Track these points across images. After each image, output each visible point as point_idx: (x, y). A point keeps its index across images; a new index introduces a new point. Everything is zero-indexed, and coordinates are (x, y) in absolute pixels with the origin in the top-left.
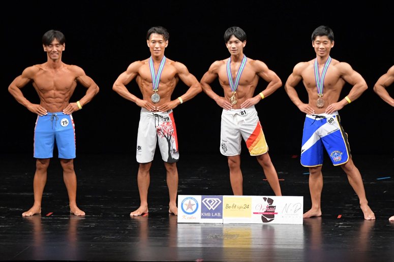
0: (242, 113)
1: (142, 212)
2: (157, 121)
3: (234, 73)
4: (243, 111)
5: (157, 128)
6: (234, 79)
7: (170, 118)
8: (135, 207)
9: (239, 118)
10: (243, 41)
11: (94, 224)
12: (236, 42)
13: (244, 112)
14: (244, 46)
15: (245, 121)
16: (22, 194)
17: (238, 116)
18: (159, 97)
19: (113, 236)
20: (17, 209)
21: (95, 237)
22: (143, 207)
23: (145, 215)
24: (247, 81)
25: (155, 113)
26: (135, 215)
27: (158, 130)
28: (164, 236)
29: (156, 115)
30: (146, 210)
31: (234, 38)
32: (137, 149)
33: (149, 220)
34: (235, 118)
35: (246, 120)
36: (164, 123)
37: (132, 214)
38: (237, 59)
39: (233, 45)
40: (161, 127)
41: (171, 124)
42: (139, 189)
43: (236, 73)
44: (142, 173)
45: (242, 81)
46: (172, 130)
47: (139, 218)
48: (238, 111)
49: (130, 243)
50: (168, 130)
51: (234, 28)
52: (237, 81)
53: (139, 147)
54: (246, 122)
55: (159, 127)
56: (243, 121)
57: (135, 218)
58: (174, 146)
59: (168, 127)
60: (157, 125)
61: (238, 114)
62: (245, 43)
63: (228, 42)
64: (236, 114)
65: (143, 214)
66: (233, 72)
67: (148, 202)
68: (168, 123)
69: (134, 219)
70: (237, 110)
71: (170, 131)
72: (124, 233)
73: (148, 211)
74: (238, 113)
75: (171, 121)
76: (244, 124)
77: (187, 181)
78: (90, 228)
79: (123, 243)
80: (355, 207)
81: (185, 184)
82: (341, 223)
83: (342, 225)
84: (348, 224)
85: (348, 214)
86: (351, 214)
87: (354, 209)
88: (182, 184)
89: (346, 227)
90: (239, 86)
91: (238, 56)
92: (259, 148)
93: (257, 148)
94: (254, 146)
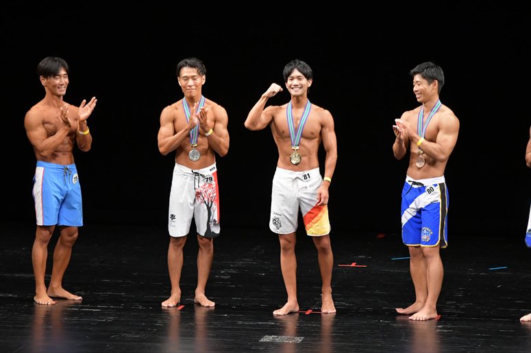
0: (305, 176)
2: (197, 182)
3: (296, 122)
4: (306, 174)
5: (197, 190)
7: (213, 179)
10: (308, 78)
11: (112, 318)
12: (299, 78)
13: (307, 176)
14: (310, 85)
15: (308, 187)
16: (17, 275)
17: (299, 180)
18: (199, 154)
19: (137, 334)
20: (11, 295)
21: (112, 335)
23: (179, 308)
24: (312, 133)
25: (194, 171)
27: (198, 194)
29: (196, 173)
31: (296, 73)
32: (170, 219)
34: (296, 183)
35: (310, 186)
36: (205, 185)
39: (296, 82)
40: (202, 189)
41: (214, 186)
43: (299, 121)
45: (305, 133)
46: (215, 194)
48: (300, 174)
49: (158, 345)
50: (210, 194)
51: (297, 60)
52: (299, 132)
53: (172, 215)
54: (310, 189)
55: (199, 190)
56: (306, 187)
58: (215, 216)
59: (210, 191)
60: (197, 187)
61: (299, 178)
62: (311, 82)
63: (289, 78)
64: (297, 178)
66: (295, 120)
68: (210, 185)
69: (166, 311)
70: (298, 173)
71: (211, 195)
72: (150, 331)
74: (300, 177)
75: (214, 183)
76: (306, 191)
77: (237, 264)
78: (106, 323)
79: (149, 344)
80: (458, 304)
81: (234, 268)
82: (439, 326)
83: (440, 329)
84: (449, 327)
85: (450, 314)
86: (454, 314)
87: (457, 308)
88: (231, 268)
89: (446, 331)
90: (302, 139)
91: (300, 98)
92: (321, 227)
93: (318, 226)
94: (315, 223)
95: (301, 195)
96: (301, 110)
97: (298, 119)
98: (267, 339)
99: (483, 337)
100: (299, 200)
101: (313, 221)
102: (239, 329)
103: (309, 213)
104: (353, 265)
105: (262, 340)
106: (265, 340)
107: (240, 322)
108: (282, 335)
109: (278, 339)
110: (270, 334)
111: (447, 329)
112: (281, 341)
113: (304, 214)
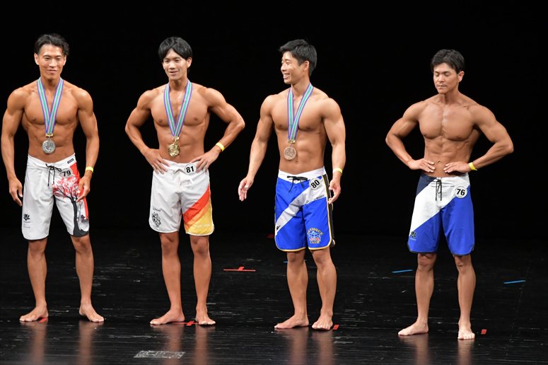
0: (188, 170)
1: (38, 316)
3: (177, 108)
4: (190, 167)
6: (176, 118)
7: (72, 172)
8: (28, 308)
9: (184, 176)
10: (186, 58)
12: (176, 60)
13: (191, 169)
14: (189, 66)
15: (191, 181)
17: (181, 173)
22: (41, 308)
23: (42, 321)
24: (196, 119)
25: (48, 165)
26: (28, 320)
27: (55, 190)
28: (71, 352)
29: (51, 167)
30: (45, 314)
31: (172, 54)
32: (23, 219)
33: (48, 328)
34: (178, 176)
35: (194, 180)
36: (63, 180)
37: (22, 319)
38: (177, 86)
41: (74, 179)
42: (32, 281)
43: (180, 108)
44: (33, 255)
45: (188, 120)
47: (33, 325)
48: (183, 166)
50: (71, 188)
51: (172, 39)
52: (181, 120)
53: (26, 216)
54: (193, 183)
55: (55, 186)
56: (189, 181)
57: (27, 324)
58: (83, 211)
59: (71, 184)
61: (182, 171)
62: (190, 62)
63: (164, 60)
64: (179, 170)
65: (40, 319)
66: (174, 106)
67: (46, 300)
68: (69, 179)
69: (25, 326)
70: (180, 164)
71: (74, 189)
72: (9, 347)
73: (47, 315)
74: (183, 169)
75: (74, 176)
76: (190, 185)
77: (108, 270)
80: (359, 313)
81: (105, 274)
82: (337, 338)
83: (338, 340)
84: (348, 338)
85: (349, 324)
86: (354, 323)
87: (357, 316)
88: (102, 274)
89: (345, 343)
90: (184, 126)
91: (180, 81)
92: (203, 226)
93: (199, 224)
94: (197, 220)
95: (183, 189)
96: (180, 94)
97: (177, 105)
98: (143, 354)
99: (385, 349)
100: (180, 194)
101: (195, 218)
102: (111, 344)
103: (191, 209)
104: (241, 269)
105: (137, 356)
106: (140, 356)
107: (112, 336)
108: (160, 349)
109: (156, 354)
110: (146, 349)
111: (346, 340)
112: (159, 357)
113: (185, 210)
